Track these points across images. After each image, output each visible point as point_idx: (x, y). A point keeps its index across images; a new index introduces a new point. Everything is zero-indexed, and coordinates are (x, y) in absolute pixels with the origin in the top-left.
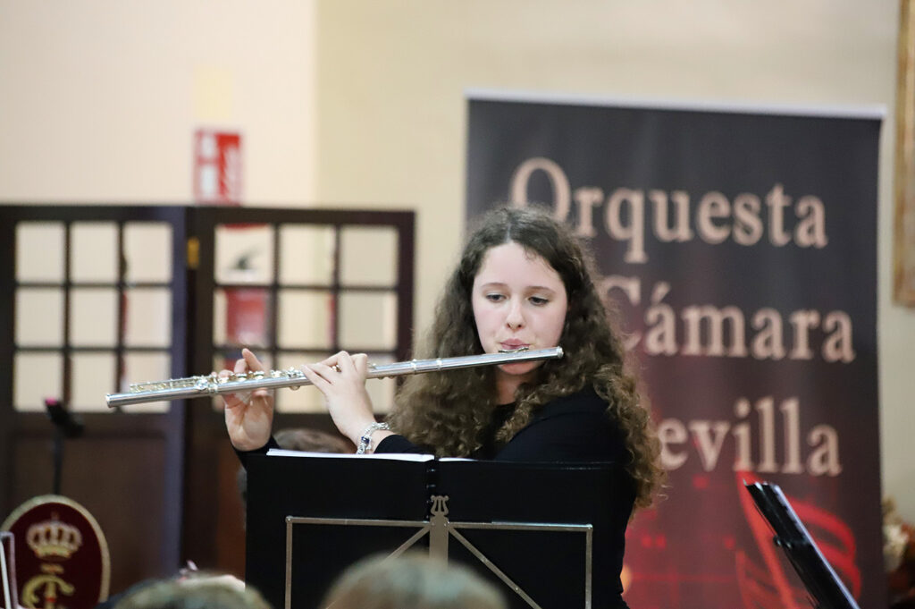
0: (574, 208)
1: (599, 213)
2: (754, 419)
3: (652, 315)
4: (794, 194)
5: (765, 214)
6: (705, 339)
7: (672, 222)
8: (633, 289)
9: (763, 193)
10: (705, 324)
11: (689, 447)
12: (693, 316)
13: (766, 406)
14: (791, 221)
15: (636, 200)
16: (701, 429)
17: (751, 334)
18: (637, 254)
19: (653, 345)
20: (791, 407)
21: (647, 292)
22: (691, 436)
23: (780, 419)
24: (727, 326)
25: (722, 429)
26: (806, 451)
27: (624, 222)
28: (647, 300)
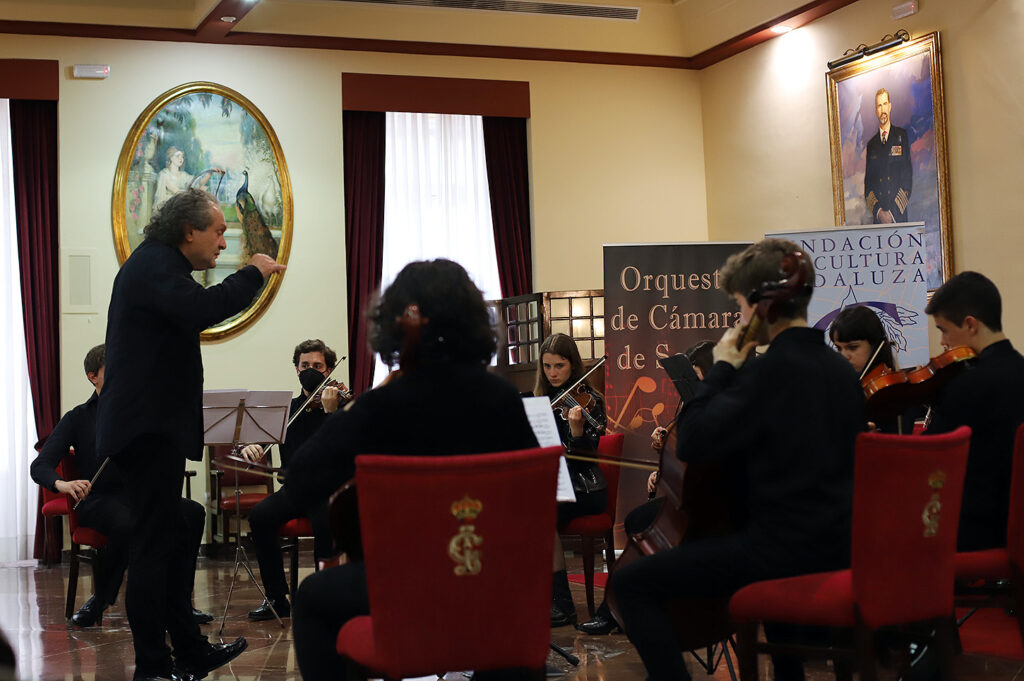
0: (643, 281)
1: (652, 283)
3: (672, 317)
5: (712, 279)
6: (691, 324)
7: (678, 285)
8: (665, 308)
10: (691, 318)
12: (687, 315)
15: (666, 277)
17: (707, 321)
18: (666, 296)
19: (672, 327)
24: (699, 318)
27: (661, 285)
28: (670, 311)
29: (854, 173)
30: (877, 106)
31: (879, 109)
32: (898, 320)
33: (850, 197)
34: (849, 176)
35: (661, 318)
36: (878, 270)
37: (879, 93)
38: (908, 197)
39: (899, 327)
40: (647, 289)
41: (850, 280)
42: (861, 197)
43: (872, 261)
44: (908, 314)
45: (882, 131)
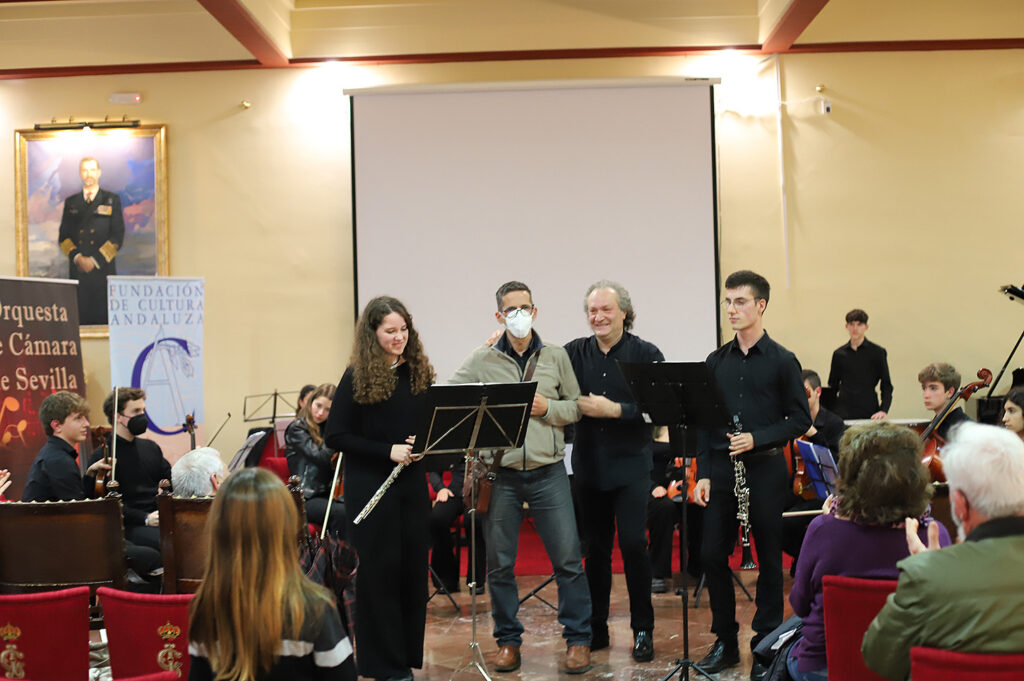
0: (3, 311)
1: (10, 312)
2: (55, 373)
3: (26, 344)
4: (59, 306)
5: (52, 312)
6: (40, 351)
7: (29, 316)
8: (20, 335)
9: (51, 306)
10: (40, 345)
11: (38, 383)
12: (36, 343)
13: (57, 369)
14: (59, 314)
15: (19, 308)
16: (41, 377)
17: (52, 348)
18: (21, 325)
19: (27, 353)
20: (64, 369)
21: (24, 336)
22: (39, 379)
23: (61, 372)
24: (46, 346)
25: (47, 377)
26: (68, 382)
27: (17, 316)
28: (24, 340)
29: (44, 221)
30: (81, 169)
31: (85, 174)
32: (188, 352)
33: (37, 240)
34: (37, 223)
35: (19, 345)
36: (177, 312)
37: (85, 160)
38: (118, 249)
39: (188, 358)
40: (7, 318)
41: (160, 320)
42: (52, 242)
43: (174, 304)
44: (194, 348)
45: (86, 192)
